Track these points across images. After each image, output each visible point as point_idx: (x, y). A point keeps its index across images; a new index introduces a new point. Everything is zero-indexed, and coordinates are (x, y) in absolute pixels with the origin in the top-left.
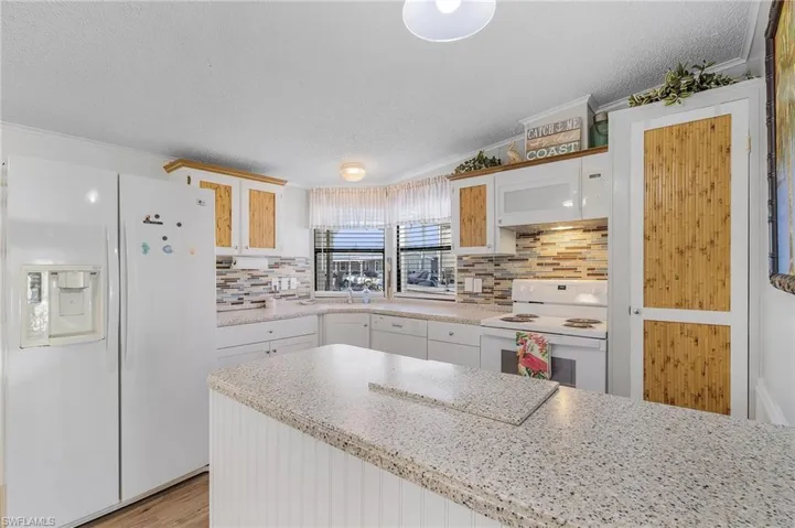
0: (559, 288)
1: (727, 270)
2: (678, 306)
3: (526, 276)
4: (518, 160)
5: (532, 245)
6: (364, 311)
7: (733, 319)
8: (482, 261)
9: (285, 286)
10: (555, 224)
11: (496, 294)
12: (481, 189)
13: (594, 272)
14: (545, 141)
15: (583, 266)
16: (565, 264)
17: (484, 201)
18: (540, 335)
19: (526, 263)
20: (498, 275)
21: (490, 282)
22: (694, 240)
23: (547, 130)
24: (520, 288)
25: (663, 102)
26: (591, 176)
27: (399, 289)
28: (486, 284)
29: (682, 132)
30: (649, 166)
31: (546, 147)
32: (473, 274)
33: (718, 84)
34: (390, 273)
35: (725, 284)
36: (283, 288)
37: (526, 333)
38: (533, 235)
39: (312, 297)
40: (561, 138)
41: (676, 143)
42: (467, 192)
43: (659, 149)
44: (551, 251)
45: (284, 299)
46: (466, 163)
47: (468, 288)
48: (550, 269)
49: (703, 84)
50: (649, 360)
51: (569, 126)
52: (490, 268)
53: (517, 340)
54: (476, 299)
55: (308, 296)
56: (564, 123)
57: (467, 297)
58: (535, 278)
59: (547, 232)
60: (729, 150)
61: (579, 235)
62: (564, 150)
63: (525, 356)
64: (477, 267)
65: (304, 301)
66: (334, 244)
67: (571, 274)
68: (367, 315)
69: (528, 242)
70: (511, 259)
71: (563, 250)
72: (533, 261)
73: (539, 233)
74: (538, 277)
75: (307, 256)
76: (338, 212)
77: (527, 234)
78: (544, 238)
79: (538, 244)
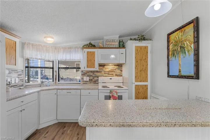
0: (110, 79)
1: (147, 75)
2: (140, 82)
3: (101, 76)
4: (102, 46)
5: (103, 68)
6: (54, 89)
7: (148, 83)
8: (89, 72)
9: (13, 82)
10: (109, 64)
11: (93, 81)
12: (94, 53)
13: (117, 75)
14: (110, 43)
15: (114, 73)
16: (110, 73)
17: (94, 56)
18: (116, 90)
19: (101, 73)
20: (94, 76)
21: (91, 78)
22: (143, 69)
23: (110, 41)
24: (101, 79)
25: (138, 41)
26: (121, 54)
27: (59, 81)
28: (90, 78)
29: (141, 48)
30: (136, 54)
31: (110, 45)
32: (86, 76)
33: (147, 40)
34: (56, 76)
35: (147, 77)
36: (12, 83)
37: (112, 90)
38: (103, 66)
39: (24, 86)
40: (114, 43)
41: (140, 50)
42: (89, 53)
43: (137, 50)
44: (108, 70)
45: (13, 87)
46: (87, 44)
47: (85, 80)
48: (107, 74)
49: (144, 39)
50: (136, 93)
51: (115, 41)
52: (91, 74)
53: (110, 92)
54: (87, 83)
55: (22, 86)
56: (114, 40)
57: (85, 82)
58: (103, 76)
59: (107, 65)
60: (148, 53)
61: (114, 66)
62: (114, 46)
63: (112, 96)
64: (88, 74)
65: (21, 88)
66: (31, 65)
67: (112, 75)
68: (56, 90)
69: (101, 67)
70: (97, 72)
71: (110, 70)
72: (103, 72)
73: (105, 65)
74: (104, 76)
75: (22, 69)
76: (37, 53)
77: (102, 65)
78: (106, 67)
79: (104, 68)
